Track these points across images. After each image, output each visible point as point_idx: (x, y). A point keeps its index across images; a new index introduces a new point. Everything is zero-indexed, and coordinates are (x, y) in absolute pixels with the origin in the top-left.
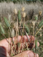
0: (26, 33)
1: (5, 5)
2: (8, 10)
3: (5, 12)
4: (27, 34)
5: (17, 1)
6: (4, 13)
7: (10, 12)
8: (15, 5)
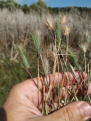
0: (71, 66)
1: (7, 16)
2: (12, 27)
3: (6, 30)
4: (72, 68)
5: (31, 9)
6: (3, 32)
7: (15, 30)
8: (25, 16)
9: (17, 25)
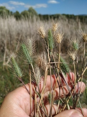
9: (9, 31)
